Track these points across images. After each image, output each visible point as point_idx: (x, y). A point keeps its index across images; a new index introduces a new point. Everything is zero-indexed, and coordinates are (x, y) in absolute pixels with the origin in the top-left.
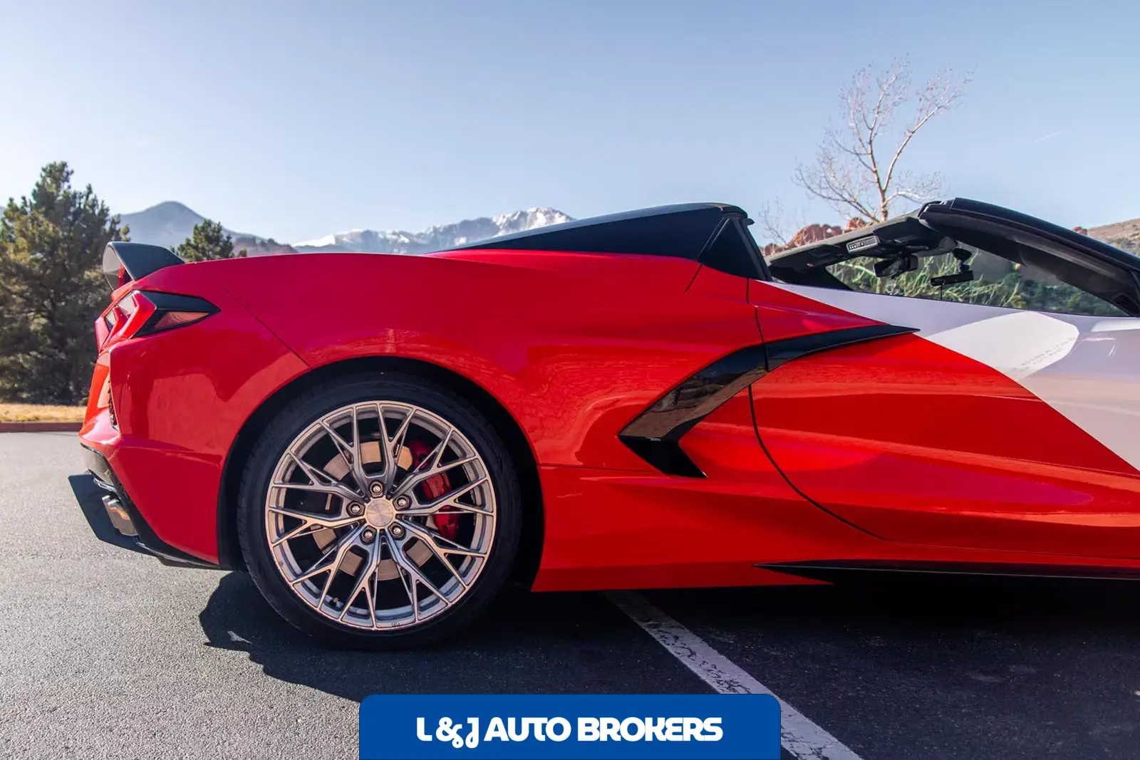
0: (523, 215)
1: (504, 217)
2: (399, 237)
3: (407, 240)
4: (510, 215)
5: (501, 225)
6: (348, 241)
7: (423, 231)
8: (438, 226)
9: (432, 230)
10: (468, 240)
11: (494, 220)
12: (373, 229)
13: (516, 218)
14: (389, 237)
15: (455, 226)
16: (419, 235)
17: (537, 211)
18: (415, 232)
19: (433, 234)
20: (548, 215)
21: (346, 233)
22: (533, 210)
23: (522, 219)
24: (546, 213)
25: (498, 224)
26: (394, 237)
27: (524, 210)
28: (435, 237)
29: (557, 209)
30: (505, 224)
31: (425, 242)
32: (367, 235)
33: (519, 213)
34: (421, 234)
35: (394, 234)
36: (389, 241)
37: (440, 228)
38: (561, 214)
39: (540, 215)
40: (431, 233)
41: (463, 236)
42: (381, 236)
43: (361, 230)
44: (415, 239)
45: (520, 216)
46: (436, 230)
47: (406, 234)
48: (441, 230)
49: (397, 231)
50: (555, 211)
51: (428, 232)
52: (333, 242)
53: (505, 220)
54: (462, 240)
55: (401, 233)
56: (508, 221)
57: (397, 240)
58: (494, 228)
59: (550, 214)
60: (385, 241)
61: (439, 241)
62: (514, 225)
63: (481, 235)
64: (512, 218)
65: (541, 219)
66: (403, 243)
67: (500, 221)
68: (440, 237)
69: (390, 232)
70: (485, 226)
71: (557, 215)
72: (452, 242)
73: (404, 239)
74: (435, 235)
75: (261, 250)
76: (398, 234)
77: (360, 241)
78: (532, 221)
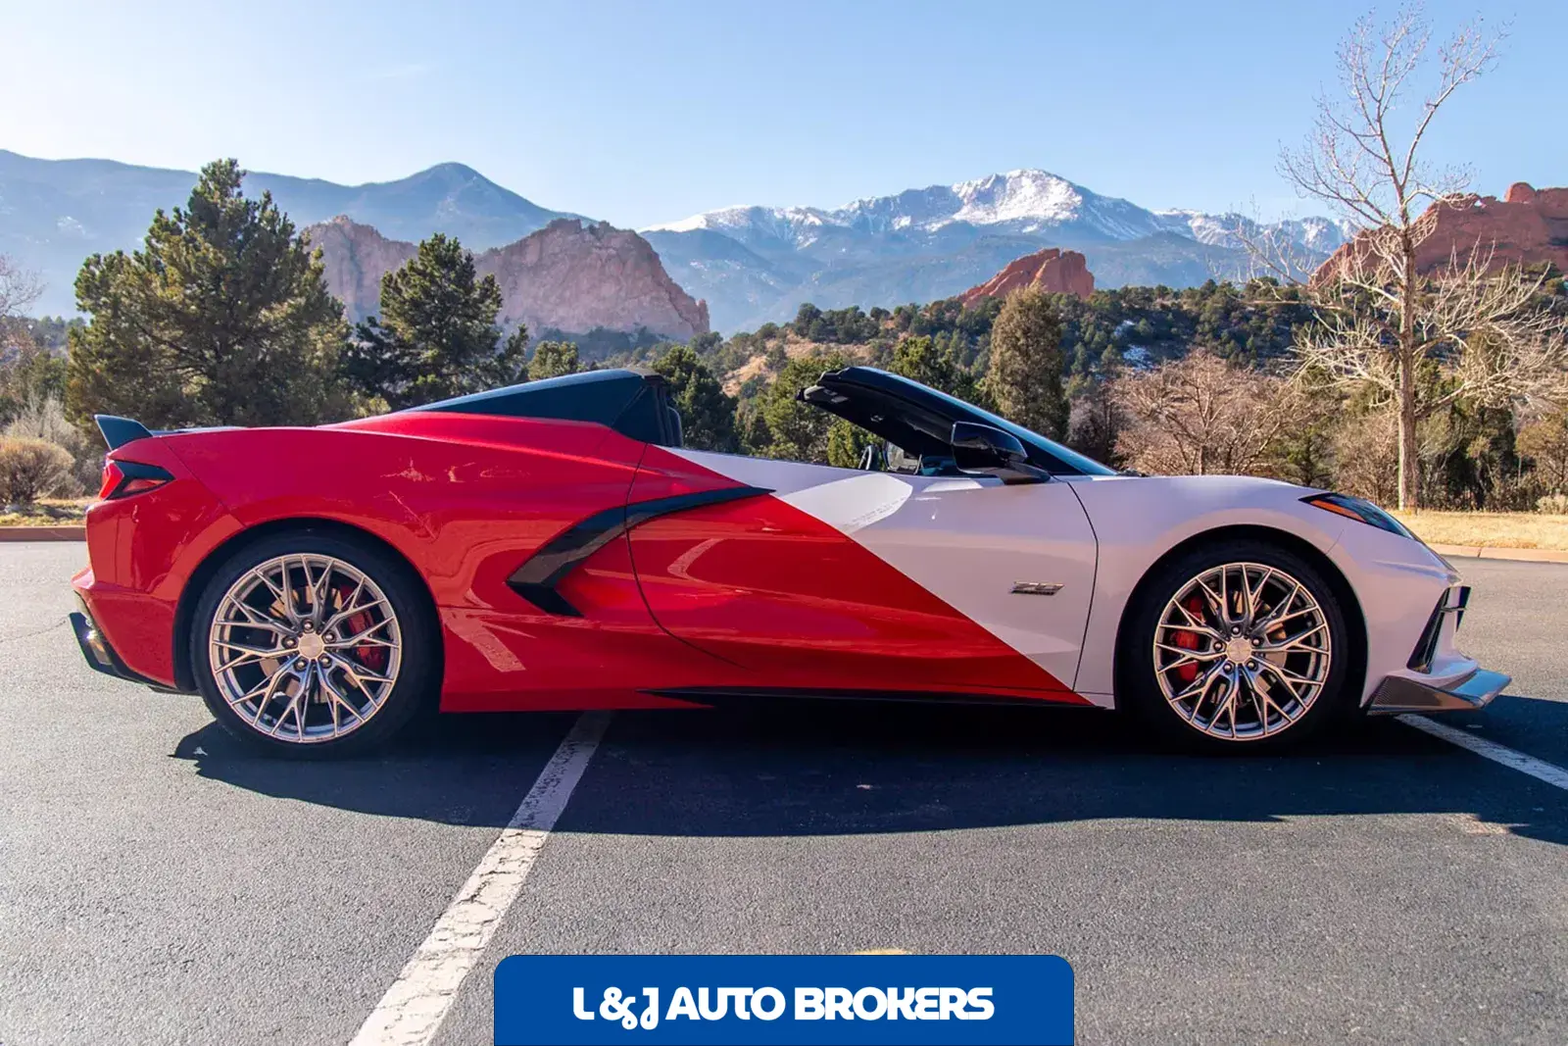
0: (1000, 180)
1: (969, 184)
2: (806, 217)
3: (818, 222)
4: (979, 182)
5: (964, 197)
6: (726, 223)
7: (843, 207)
8: (866, 199)
9: (856, 205)
10: (912, 221)
11: (955, 190)
12: (761, 204)
13: (988, 186)
14: (790, 216)
15: (894, 199)
16: (837, 214)
17: (1021, 175)
18: (831, 210)
19: (859, 212)
20: (1039, 182)
21: (722, 211)
22: (1017, 173)
23: (998, 188)
24: (1035, 178)
25: (960, 195)
26: (797, 217)
27: (1000, 174)
28: (863, 217)
29: (1052, 173)
30: (971, 195)
31: (845, 224)
32: (757, 213)
33: (993, 178)
34: (842, 211)
35: (798, 211)
36: (789, 222)
37: (870, 202)
38: (1060, 179)
39: (1026, 181)
40: (854, 212)
41: (906, 214)
42: (778, 215)
43: (748, 206)
44: (832, 220)
45: (993, 186)
46: (862, 205)
47: (816, 213)
48: (871, 205)
49: (803, 207)
50: (1049, 175)
51: (851, 210)
52: (703, 226)
53: (971, 190)
54: (905, 221)
55: (810, 210)
56: (975, 189)
57: (803, 221)
58: (956, 204)
59: (1042, 180)
60: (785, 222)
61: (869, 222)
62: (985, 197)
63: (932, 213)
64: (983, 184)
65: (1028, 188)
66: (812, 227)
67: (963, 189)
68: (870, 217)
69: (793, 209)
70: (940, 199)
71: (1054, 181)
72: (889, 224)
73: (812, 219)
74: (862, 214)
75: (588, 237)
76: (804, 212)
77: (746, 223)
78: (1013, 192)
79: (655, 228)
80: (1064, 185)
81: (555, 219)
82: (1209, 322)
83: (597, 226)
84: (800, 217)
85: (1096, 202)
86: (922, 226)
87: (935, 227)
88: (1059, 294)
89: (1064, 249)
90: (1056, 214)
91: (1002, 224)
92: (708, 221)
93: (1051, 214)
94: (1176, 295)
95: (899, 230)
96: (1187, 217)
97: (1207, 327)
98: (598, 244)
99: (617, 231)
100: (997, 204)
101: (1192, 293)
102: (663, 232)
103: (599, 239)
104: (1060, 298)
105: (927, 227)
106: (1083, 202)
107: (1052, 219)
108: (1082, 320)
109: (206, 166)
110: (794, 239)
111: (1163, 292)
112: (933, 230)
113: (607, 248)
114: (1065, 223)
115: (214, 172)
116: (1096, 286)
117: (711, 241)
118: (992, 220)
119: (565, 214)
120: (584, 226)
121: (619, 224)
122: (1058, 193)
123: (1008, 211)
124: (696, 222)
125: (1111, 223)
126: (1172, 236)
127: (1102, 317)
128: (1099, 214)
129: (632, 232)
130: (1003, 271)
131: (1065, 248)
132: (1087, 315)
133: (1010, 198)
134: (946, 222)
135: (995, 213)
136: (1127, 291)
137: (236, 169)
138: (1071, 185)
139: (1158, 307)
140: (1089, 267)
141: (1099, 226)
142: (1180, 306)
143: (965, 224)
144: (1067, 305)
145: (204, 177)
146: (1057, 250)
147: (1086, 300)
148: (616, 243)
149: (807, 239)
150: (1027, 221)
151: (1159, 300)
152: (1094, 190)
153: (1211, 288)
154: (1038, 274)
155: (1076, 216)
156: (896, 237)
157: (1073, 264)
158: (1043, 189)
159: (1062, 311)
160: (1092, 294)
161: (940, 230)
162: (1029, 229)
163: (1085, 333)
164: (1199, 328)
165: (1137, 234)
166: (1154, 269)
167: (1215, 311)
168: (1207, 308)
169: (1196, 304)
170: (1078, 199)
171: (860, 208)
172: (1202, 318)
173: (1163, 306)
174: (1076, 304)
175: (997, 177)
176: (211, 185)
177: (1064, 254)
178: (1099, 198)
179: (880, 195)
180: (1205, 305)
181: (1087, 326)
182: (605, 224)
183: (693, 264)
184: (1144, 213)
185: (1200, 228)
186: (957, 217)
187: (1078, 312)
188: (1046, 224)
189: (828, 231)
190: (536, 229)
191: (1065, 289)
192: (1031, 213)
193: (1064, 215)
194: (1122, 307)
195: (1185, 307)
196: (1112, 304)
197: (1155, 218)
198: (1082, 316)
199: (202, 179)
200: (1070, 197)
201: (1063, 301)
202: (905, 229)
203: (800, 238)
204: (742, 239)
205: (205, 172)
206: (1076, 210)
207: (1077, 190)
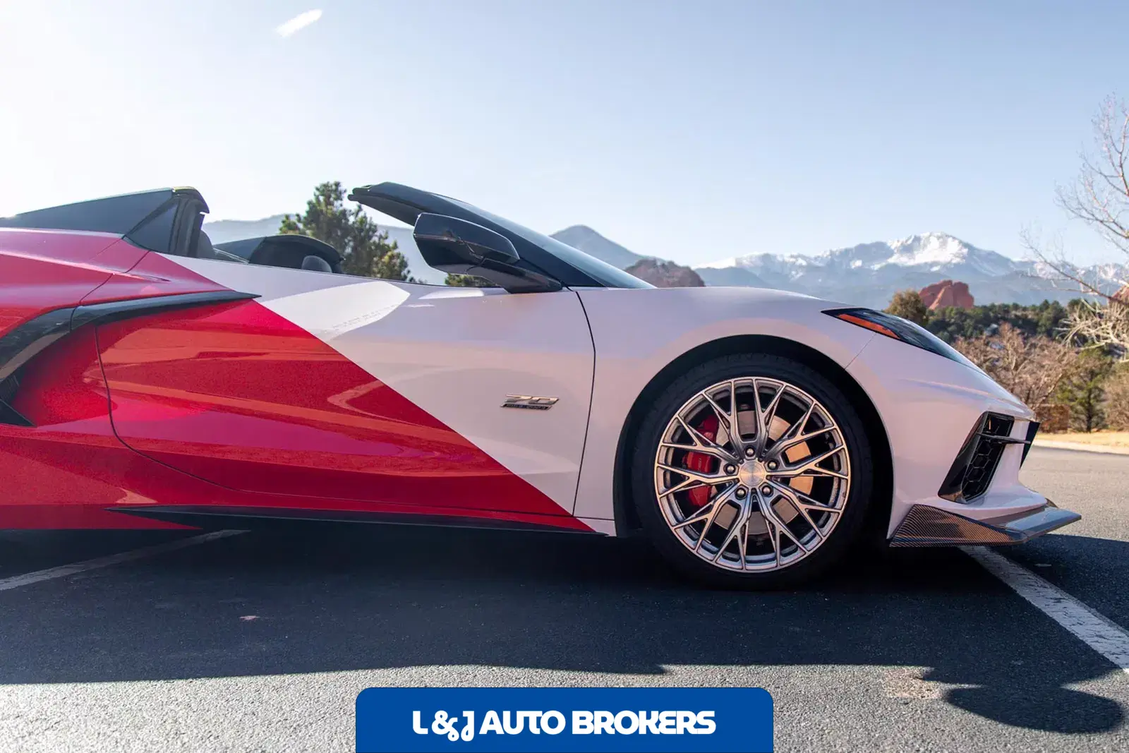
0: (917, 239)
1: (898, 241)
2: (797, 260)
3: (804, 263)
4: (905, 239)
5: (895, 249)
6: (748, 263)
7: (820, 254)
8: (834, 249)
9: (828, 253)
10: (863, 263)
11: (889, 244)
12: (771, 252)
13: (910, 242)
14: (787, 259)
15: (851, 249)
16: (816, 259)
17: (930, 236)
18: (813, 256)
19: (830, 257)
20: (941, 240)
21: (745, 256)
22: (927, 234)
23: (916, 244)
24: (939, 238)
25: (893, 248)
27: (917, 235)
28: (832, 260)
30: (899, 248)
31: (821, 265)
32: (766, 257)
34: (819, 257)
35: (792, 256)
36: (787, 263)
37: (837, 251)
38: (954, 238)
39: (933, 240)
40: (827, 257)
41: (859, 259)
42: (780, 259)
43: (760, 253)
44: (812, 262)
45: (913, 241)
46: (832, 253)
47: (804, 257)
48: (837, 253)
49: (795, 254)
50: (948, 236)
51: (825, 256)
52: (733, 264)
53: (899, 244)
54: (858, 263)
55: (799, 256)
56: (902, 244)
57: (794, 263)
58: (890, 253)
59: (943, 239)
60: (784, 263)
61: (836, 263)
62: (907, 249)
63: (874, 259)
64: (907, 241)
65: (934, 242)
66: (801, 266)
67: (894, 244)
68: (836, 260)
69: (789, 255)
70: (880, 250)
71: (950, 239)
72: (848, 265)
73: (802, 262)
75: (661, 271)
76: (796, 257)
77: (760, 263)
78: (925, 246)
80: (957, 241)
81: (640, 259)
82: (1045, 326)
83: (666, 264)
84: (792, 260)
85: (977, 253)
86: (869, 266)
87: (877, 267)
88: (950, 307)
89: (954, 282)
90: (952, 259)
91: (919, 266)
92: (737, 262)
93: (948, 260)
94: (1025, 309)
95: (855, 269)
96: (1033, 263)
97: (1044, 329)
98: (668, 275)
99: (680, 268)
100: (915, 252)
101: (1034, 308)
102: (709, 268)
103: (669, 272)
104: (952, 310)
105: (872, 267)
106: (968, 253)
107: (950, 263)
108: (965, 323)
109: (318, 186)
110: (790, 273)
111: (1016, 307)
112: (875, 269)
113: (673, 277)
114: (957, 265)
115: (323, 190)
116: (975, 303)
117: (738, 274)
118: (911, 263)
119: (648, 257)
120: (659, 264)
121: (681, 262)
122: (953, 247)
124: (731, 263)
125: (986, 265)
126: (1024, 275)
127: (977, 322)
128: (977, 260)
129: (688, 269)
131: (955, 280)
132: (968, 321)
133: (924, 249)
134: (884, 264)
135: (914, 259)
136: (993, 306)
137: (340, 188)
138: (960, 242)
139: (1013, 316)
140: (971, 292)
141: (978, 267)
142: (1026, 316)
143: (895, 266)
144: (956, 314)
145: (317, 193)
146: (950, 282)
147: (969, 311)
148: (679, 274)
149: (797, 273)
150: (934, 264)
151: (1014, 312)
152: (976, 245)
153: (1046, 305)
154: (940, 295)
155: (964, 261)
156: (854, 273)
157: (961, 289)
158: (944, 244)
159: (953, 318)
160: (972, 307)
161: (881, 269)
162: (935, 269)
163: (967, 331)
164: (1039, 329)
165: (1002, 272)
166: (1012, 293)
167: (1048, 319)
168: (1044, 317)
169: (1037, 314)
170: (965, 251)
171: (831, 255)
172: (1040, 324)
173: (1016, 316)
174: (962, 314)
175: (915, 237)
176: (321, 198)
177: (955, 284)
178: (979, 250)
179: (843, 247)
180: (1042, 315)
181: (969, 327)
182: (671, 263)
184: (1008, 260)
185: (1041, 270)
186: (891, 260)
187: (963, 319)
188: (946, 266)
189: (811, 269)
190: (630, 265)
191: (955, 304)
192: (936, 259)
193: (956, 260)
194: (990, 316)
195: (1030, 317)
196: (984, 314)
197: (1013, 263)
198: (966, 321)
199: (315, 195)
200: (960, 250)
201: (954, 312)
202: (859, 268)
203: (793, 273)
204: (757, 273)
205: (317, 189)
206: (964, 258)
207: (966, 245)
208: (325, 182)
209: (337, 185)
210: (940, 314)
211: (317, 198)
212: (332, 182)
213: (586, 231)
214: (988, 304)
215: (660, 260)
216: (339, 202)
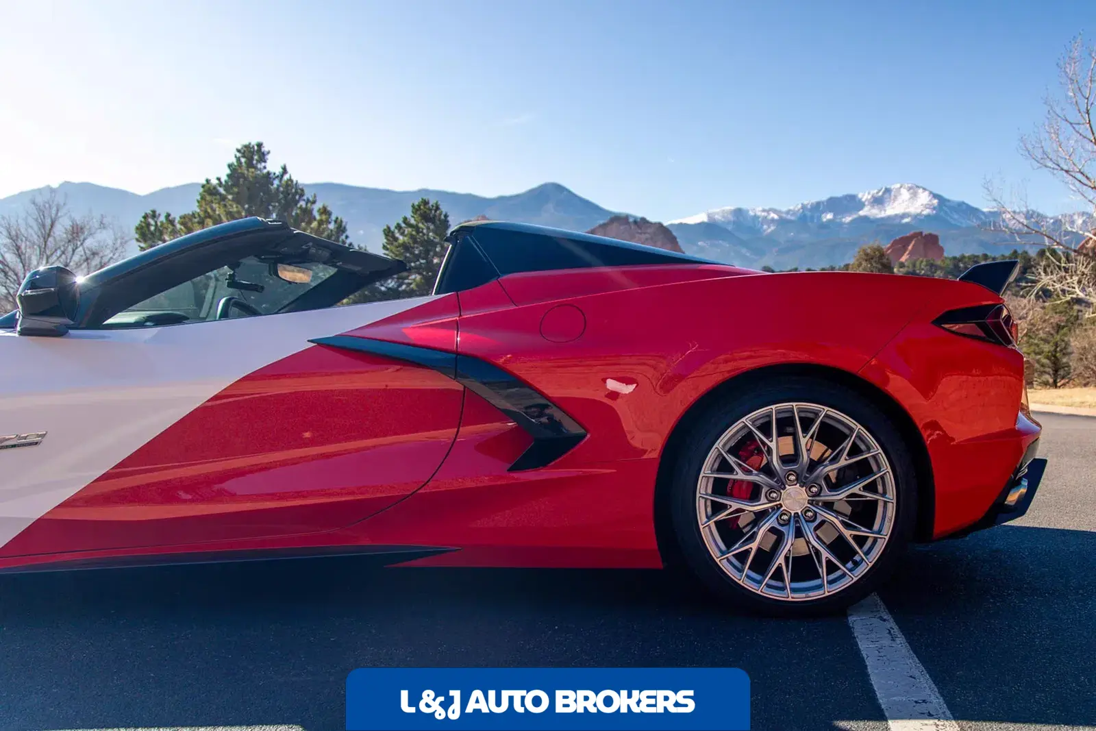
0: (888, 191)
1: (869, 194)
2: (769, 214)
3: (776, 217)
4: (875, 191)
5: (866, 201)
6: (720, 218)
7: (792, 208)
8: (805, 203)
9: (800, 206)
10: (834, 215)
11: (860, 196)
12: (744, 206)
13: (880, 194)
14: (759, 214)
15: (823, 202)
16: (788, 212)
17: (901, 187)
18: (784, 209)
19: (801, 211)
20: (912, 191)
21: (717, 211)
22: (898, 186)
23: (887, 195)
24: (909, 189)
25: (863, 200)
26: (763, 214)
27: (888, 187)
28: (804, 214)
29: (920, 186)
30: (870, 200)
31: (793, 218)
32: (739, 212)
33: (883, 189)
34: (790, 210)
35: (764, 211)
36: (758, 217)
37: (808, 204)
38: (925, 189)
39: (904, 191)
40: (799, 210)
41: (830, 212)
42: (751, 213)
43: (732, 208)
44: (784, 215)
45: (884, 193)
46: (804, 207)
47: (775, 211)
48: (809, 207)
49: (767, 208)
50: (918, 187)
51: (796, 209)
52: (705, 219)
53: (869, 197)
54: (830, 216)
55: (771, 210)
56: (873, 196)
57: (766, 217)
58: (861, 205)
59: (914, 190)
60: (756, 217)
61: (808, 217)
62: (878, 201)
63: (847, 211)
64: (877, 193)
65: (905, 195)
66: (773, 220)
67: (865, 196)
68: (807, 213)
69: (761, 209)
70: (851, 202)
71: (921, 190)
72: (819, 218)
73: (773, 216)
74: (803, 211)
75: (633, 227)
76: (768, 211)
77: (731, 218)
78: (896, 197)
79: (677, 222)
80: (927, 193)
81: (613, 216)
83: (639, 220)
84: (764, 214)
85: (947, 204)
86: (840, 219)
87: (848, 219)
88: (921, 259)
89: (924, 233)
90: (922, 211)
91: (889, 218)
92: (709, 217)
93: (919, 211)
94: (994, 258)
95: (826, 222)
96: (1003, 212)
98: (640, 231)
99: (651, 223)
100: (886, 205)
101: (1003, 257)
102: (681, 224)
103: (640, 229)
104: (922, 262)
105: (844, 220)
106: (939, 204)
107: (920, 214)
108: (935, 275)
109: (239, 147)
110: (762, 227)
111: (985, 257)
112: (846, 222)
113: (645, 233)
114: (928, 216)
115: (245, 152)
116: (946, 254)
117: (710, 229)
118: (883, 215)
119: (620, 214)
120: (631, 220)
121: (652, 218)
122: (924, 198)
123: (891, 210)
124: (701, 218)
125: (956, 216)
127: (947, 272)
128: (948, 210)
129: (660, 224)
130: (889, 245)
131: (926, 232)
132: (938, 272)
133: (894, 200)
134: (855, 216)
135: (885, 211)
136: (963, 257)
138: (931, 193)
140: (941, 243)
141: (949, 218)
143: (866, 218)
144: (926, 266)
145: (239, 155)
146: (921, 233)
147: (939, 262)
148: (650, 230)
149: (769, 227)
150: (904, 216)
152: (946, 196)
153: (1015, 255)
154: (910, 248)
155: (934, 212)
156: (825, 226)
157: (931, 242)
158: (914, 196)
159: (923, 269)
160: (942, 258)
161: (852, 222)
162: (906, 220)
165: (973, 223)
166: (982, 244)
170: (935, 202)
171: (802, 208)
174: (932, 265)
175: (886, 189)
176: (243, 161)
177: (926, 235)
178: (949, 201)
179: (814, 200)
182: (643, 220)
183: (699, 243)
184: (977, 211)
185: (1010, 219)
186: (862, 213)
187: (933, 270)
188: (916, 217)
189: (782, 222)
190: (601, 222)
191: (925, 256)
192: (907, 211)
193: (926, 212)
194: (960, 267)
196: (954, 264)
197: (983, 213)
198: (936, 272)
199: (236, 157)
200: (930, 201)
201: (924, 263)
202: (829, 221)
203: (765, 227)
204: (730, 228)
205: (239, 151)
206: (934, 208)
207: (935, 196)
208: (246, 143)
209: (260, 145)
210: (911, 266)
211: (238, 159)
212: (254, 143)
213: (559, 188)
214: (958, 255)
215: (631, 216)
216: (263, 164)
